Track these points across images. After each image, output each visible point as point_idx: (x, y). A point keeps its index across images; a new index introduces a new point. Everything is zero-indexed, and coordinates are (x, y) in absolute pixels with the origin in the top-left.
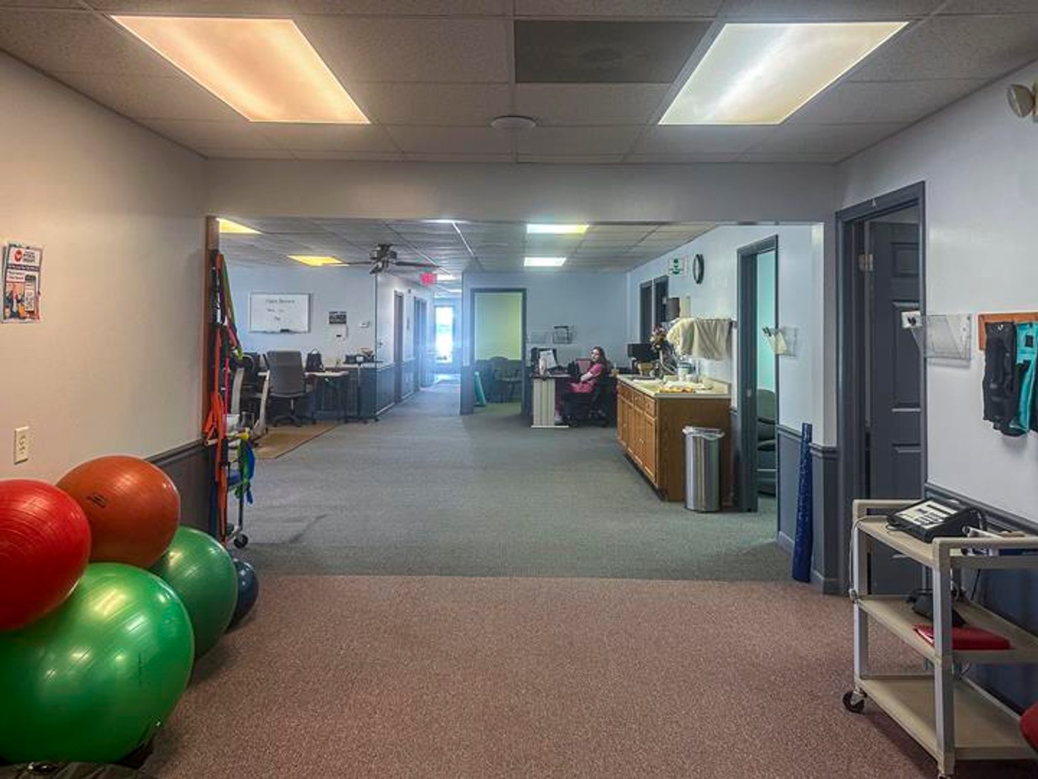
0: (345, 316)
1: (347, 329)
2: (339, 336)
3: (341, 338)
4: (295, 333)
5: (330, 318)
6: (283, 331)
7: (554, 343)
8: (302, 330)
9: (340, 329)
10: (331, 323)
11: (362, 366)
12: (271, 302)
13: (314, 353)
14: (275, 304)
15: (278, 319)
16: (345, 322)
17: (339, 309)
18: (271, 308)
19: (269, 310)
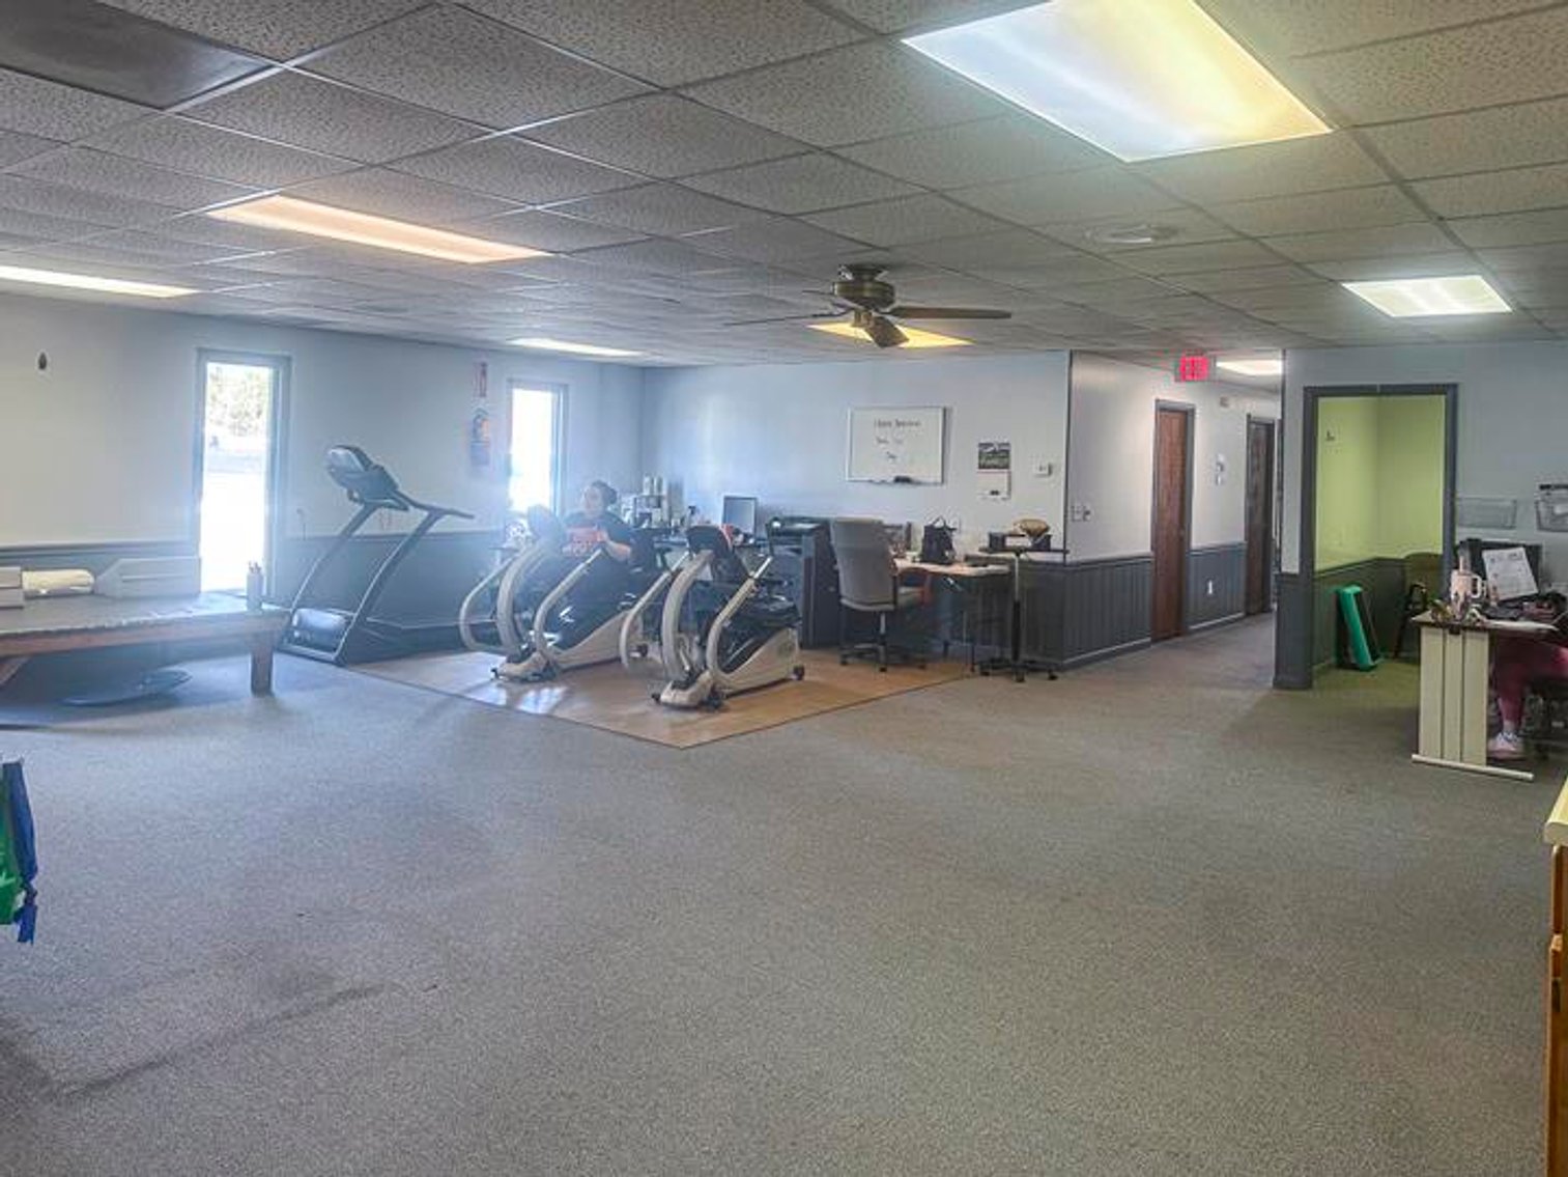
0: (1007, 452)
1: (1010, 478)
2: (995, 493)
3: (999, 497)
4: (919, 483)
5: (981, 455)
6: (898, 480)
7: (1541, 527)
8: (932, 480)
9: (997, 478)
10: (981, 467)
11: (1022, 556)
12: (882, 424)
13: (939, 524)
14: (888, 429)
15: (893, 457)
16: (1007, 466)
17: (996, 438)
18: (882, 437)
19: (880, 441)
